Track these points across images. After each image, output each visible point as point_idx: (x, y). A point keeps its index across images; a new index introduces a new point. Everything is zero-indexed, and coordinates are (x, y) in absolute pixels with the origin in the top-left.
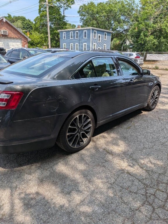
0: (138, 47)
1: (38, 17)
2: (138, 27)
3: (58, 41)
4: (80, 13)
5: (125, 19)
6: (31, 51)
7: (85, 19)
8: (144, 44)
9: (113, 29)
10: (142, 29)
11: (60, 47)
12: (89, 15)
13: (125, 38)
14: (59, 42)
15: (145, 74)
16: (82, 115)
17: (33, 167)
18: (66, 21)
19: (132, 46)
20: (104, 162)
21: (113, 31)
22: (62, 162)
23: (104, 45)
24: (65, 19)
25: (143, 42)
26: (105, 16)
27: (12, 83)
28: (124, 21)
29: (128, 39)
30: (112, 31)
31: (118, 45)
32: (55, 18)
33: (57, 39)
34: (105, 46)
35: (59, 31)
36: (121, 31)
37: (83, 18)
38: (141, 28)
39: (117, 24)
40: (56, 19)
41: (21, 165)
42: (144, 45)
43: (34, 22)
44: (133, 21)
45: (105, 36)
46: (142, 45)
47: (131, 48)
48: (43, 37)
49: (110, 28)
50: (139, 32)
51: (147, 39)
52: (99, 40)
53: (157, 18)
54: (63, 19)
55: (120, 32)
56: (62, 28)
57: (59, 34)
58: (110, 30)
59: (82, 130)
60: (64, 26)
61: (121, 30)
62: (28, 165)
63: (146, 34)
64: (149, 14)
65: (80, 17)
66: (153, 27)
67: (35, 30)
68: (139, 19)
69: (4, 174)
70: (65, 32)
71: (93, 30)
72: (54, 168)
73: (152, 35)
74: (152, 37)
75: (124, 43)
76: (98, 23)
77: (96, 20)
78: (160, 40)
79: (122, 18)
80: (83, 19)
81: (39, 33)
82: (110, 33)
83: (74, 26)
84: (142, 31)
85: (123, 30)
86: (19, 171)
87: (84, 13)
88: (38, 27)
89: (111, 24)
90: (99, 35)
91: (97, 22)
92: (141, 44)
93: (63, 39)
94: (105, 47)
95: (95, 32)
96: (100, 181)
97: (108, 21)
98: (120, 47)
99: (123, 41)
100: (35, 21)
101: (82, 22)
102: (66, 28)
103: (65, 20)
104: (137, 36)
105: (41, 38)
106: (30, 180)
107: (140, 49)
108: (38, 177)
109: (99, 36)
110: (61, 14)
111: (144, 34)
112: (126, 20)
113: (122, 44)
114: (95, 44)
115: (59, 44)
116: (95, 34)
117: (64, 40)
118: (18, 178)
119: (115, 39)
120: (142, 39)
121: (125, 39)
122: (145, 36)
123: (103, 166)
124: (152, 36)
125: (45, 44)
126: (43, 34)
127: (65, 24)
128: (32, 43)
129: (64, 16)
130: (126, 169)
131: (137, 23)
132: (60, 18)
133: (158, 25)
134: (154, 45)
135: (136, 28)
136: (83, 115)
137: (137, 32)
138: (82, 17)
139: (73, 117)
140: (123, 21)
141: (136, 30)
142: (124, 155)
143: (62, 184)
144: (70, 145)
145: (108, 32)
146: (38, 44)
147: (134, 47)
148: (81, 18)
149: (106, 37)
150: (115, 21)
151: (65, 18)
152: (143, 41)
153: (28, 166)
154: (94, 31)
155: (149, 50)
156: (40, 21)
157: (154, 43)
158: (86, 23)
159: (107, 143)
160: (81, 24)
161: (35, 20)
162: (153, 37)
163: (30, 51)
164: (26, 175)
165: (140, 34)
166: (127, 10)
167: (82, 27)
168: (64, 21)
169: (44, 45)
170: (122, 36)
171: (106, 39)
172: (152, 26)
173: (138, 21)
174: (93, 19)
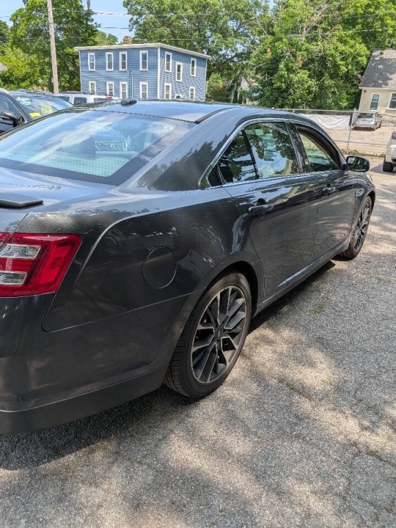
0: (271, 97)
1: (21, 10)
2: (273, 48)
3: (75, 74)
4: (129, 7)
5: (239, 29)
6: (21, 97)
7: (141, 22)
8: (286, 90)
9: (211, 51)
10: (282, 53)
11: (80, 90)
12: (151, 13)
13: (239, 72)
14: (79, 77)
15: (353, 167)
16: (228, 290)
17: (98, 456)
18: (94, 25)
19: (258, 94)
20: (296, 424)
21: (211, 55)
22: (179, 432)
23: (191, 88)
24: (92, 20)
25: (284, 86)
26: (190, 18)
27: (40, 203)
28: (237, 34)
29: (245, 77)
30: (208, 54)
31: (222, 89)
32: (65, 16)
33: (71, 68)
34: (192, 90)
35: (76, 49)
36: (230, 57)
37: (137, 19)
38: (280, 51)
39: (219, 38)
40: (68, 17)
41: (57, 453)
42: (287, 92)
43: (10, 24)
44: (260, 33)
45: (193, 66)
46: (283, 92)
47: (256, 99)
48: (36, 61)
49: (203, 48)
50: (276, 60)
51: (295, 78)
52: (179, 75)
53: (315, 28)
54: (87, 20)
55: (228, 60)
56: (85, 42)
57: (77, 57)
58: (203, 53)
59: (225, 330)
60: (90, 35)
61: (230, 54)
62: (79, 448)
63: (292, 67)
64: (299, 19)
65: (130, 16)
66: (307, 50)
67: (14, 43)
68: (276, 29)
69: (13, 491)
70: (93, 54)
71: (163, 49)
72: (161, 456)
73: (304, 69)
74: (306, 74)
75: (236, 85)
76: (174, 35)
77: (169, 26)
78: (323, 82)
79: (232, 24)
80: (136, 22)
81: (24, 51)
82: (204, 59)
83: (113, 39)
84: (281, 58)
85: (233, 54)
86: (55, 473)
87: (139, 8)
88: (22, 37)
89: (205, 37)
90: (178, 63)
91: (172, 31)
92: (279, 89)
93: (89, 69)
94: (192, 94)
95: (168, 56)
96: (306, 488)
97: (199, 29)
98: (227, 96)
99: (234, 82)
100: (14, 21)
101: (134, 30)
102: (95, 43)
103: (93, 23)
104: (271, 69)
105: (32, 64)
106: (100, 506)
107: (277, 101)
108: (122, 493)
109: (179, 66)
110: (81, 7)
111: (286, 65)
112: (241, 30)
113: (232, 87)
114: (168, 84)
115: (79, 81)
116: (168, 60)
117: (90, 72)
118: (60, 500)
119: (214, 76)
120: (282, 76)
121: (238, 77)
122: (290, 70)
123: (298, 437)
124: (304, 71)
125: (40, 81)
126: (35, 56)
127: (92, 32)
128: (8, 77)
129: (89, 13)
130: (362, 439)
131: (270, 38)
132: (80, 17)
133: (317, 45)
134: (310, 93)
135: (269, 50)
136: (230, 288)
137: (271, 60)
138: (135, 17)
139: (209, 298)
140: (235, 32)
141: (269, 55)
142: (339, 394)
143: (201, 511)
144: (198, 379)
145: (198, 58)
146: (23, 80)
147: (261, 96)
148: (131, 20)
149: (195, 70)
150: (215, 31)
151: (93, 17)
152: (284, 83)
153: (80, 453)
154: (167, 53)
155: (299, 104)
156: (28, 20)
157: (309, 87)
158: (144, 33)
159: (282, 360)
160: (132, 35)
161: (14, 18)
162: (308, 73)
163: (18, 99)
164: (83, 490)
165: (278, 65)
166: (242, 6)
167: (134, 41)
168: (90, 25)
169: (40, 85)
170: (230, 68)
171: (195, 75)
172: (304, 48)
173: (273, 34)
174: (163, 24)
